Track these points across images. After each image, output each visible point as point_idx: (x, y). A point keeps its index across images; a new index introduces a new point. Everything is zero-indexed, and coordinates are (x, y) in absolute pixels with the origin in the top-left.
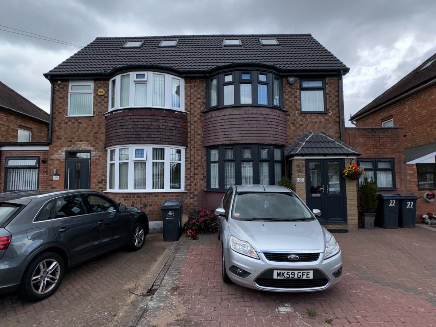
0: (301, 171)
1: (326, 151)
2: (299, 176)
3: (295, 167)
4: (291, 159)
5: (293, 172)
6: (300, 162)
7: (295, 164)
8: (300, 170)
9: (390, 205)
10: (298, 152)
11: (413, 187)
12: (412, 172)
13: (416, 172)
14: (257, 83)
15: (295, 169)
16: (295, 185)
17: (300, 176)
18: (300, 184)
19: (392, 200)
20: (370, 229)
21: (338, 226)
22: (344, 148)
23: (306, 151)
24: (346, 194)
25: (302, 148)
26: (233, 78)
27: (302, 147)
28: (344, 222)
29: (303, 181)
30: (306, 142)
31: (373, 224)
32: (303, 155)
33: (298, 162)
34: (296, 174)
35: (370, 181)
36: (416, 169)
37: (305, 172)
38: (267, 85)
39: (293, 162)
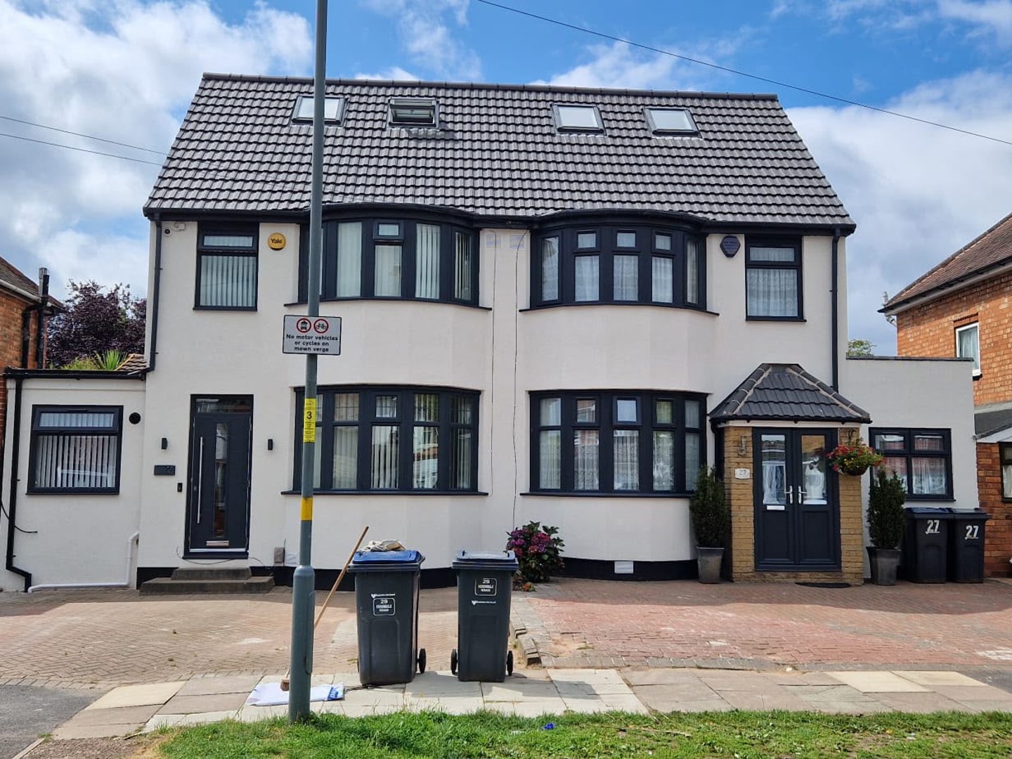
0: (744, 452)
1: (797, 411)
2: (738, 465)
3: (731, 444)
4: (723, 425)
5: (726, 455)
6: (742, 433)
7: (731, 438)
8: (742, 450)
9: (929, 531)
10: (737, 411)
11: (990, 494)
12: (990, 461)
13: (999, 460)
14: (651, 255)
15: (732, 449)
16: (730, 483)
17: (741, 464)
18: (740, 482)
19: (933, 520)
20: (889, 584)
21: (821, 575)
22: (838, 405)
23: (755, 410)
24: (839, 506)
25: (746, 402)
26: (598, 241)
27: (745, 400)
28: (833, 568)
29: (749, 477)
30: (756, 388)
31: (894, 574)
32: (748, 419)
33: (736, 433)
34: (733, 460)
35: (891, 480)
36: (998, 455)
37: (751, 455)
38: (673, 258)
39: (726, 434)
